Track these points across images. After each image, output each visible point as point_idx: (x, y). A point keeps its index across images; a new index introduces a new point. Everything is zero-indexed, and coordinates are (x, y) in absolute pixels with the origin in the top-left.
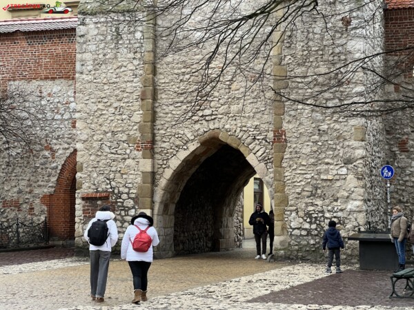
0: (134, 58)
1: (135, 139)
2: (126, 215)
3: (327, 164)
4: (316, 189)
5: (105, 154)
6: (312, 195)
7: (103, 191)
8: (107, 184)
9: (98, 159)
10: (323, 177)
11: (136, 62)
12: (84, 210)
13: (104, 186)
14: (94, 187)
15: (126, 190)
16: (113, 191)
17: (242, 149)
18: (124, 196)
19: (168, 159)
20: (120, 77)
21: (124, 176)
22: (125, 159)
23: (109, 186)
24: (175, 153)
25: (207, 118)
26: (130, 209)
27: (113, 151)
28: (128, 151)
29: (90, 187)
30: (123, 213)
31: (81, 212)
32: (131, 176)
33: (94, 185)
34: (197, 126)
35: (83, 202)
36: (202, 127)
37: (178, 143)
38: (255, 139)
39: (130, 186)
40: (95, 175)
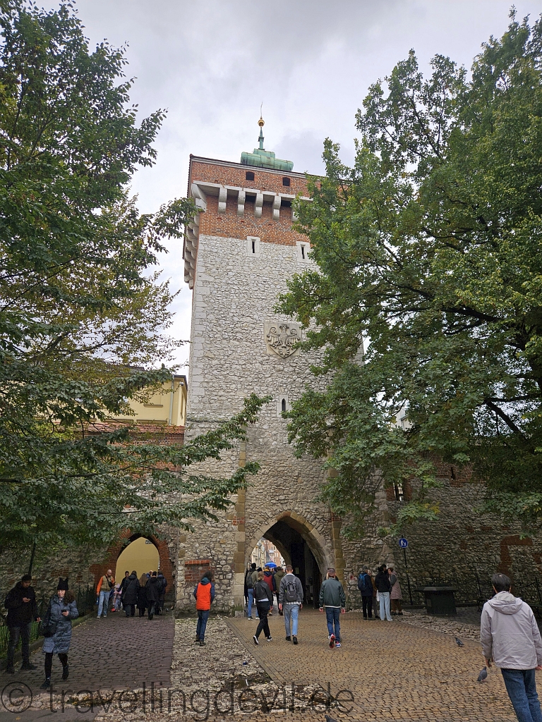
0: (232, 455)
1: (232, 516)
2: (224, 579)
3: (369, 537)
4: (364, 554)
5: (206, 527)
6: (362, 559)
7: (204, 558)
8: (208, 553)
9: (200, 532)
10: (367, 546)
11: (233, 458)
12: (185, 576)
13: (205, 555)
14: (196, 555)
15: (224, 557)
16: (213, 558)
17: (307, 525)
18: (223, 562)
19: (253, 532)
20: (220, 468)
21: (223, 546)
22: (224, 532)
23: (209, 554)
24: (258, 527)
25: (282, 502)
26: (227, 573)
27: (213, 525)
28: (226, 525)
29: (192, 556)
30: (221, 577)
31: (183, 577)
32: (229, 546)
33: (196, 553)
34: (275, 508)
35: (186, 568)
36: (278, 508)
37: (261, 519)
38: (316, 518)
39: (228, 553)
40: (197, 545)
